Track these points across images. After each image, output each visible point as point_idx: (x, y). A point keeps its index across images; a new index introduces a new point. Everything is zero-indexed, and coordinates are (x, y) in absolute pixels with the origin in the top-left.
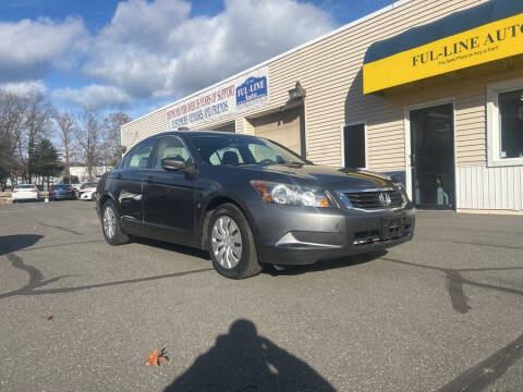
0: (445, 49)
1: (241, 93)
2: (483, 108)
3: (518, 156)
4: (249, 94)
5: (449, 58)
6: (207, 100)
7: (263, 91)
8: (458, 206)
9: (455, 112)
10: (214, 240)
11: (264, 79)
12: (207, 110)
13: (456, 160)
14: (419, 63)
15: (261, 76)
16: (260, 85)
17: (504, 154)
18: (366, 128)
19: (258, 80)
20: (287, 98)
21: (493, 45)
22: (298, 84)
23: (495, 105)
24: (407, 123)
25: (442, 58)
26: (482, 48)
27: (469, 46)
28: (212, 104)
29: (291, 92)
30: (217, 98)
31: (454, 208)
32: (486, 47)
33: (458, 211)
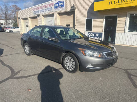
0: (119, 1)
1: (56, 5)
2: (125, 18)
3: (132, 32)
4: (59, 6)
5: (119, 4)
6: (46, 6)
7: (63, 6)
8: (115, 43)
9: (118, 18)
10: (65, 62)
11: (63, 2)
12: (46, 9)
13: (116, 31)
14: (110, 4)
15: (62, 1)
16: (62, 4)
17: (129, 31)
18: (93, 20)
19: (61, 2)
20: (70, 8)
21: (132, 2)
22: (74, 5)
23: (129, 17)
24: (104, 20)
25: (117, 4)
26: (129, 2)
27: (125, 1)
28: (47, 8)
29: (72, 7)
30: (49, 6)
31: (114, 43)
32: (130, 2)
33: (115, 44)
